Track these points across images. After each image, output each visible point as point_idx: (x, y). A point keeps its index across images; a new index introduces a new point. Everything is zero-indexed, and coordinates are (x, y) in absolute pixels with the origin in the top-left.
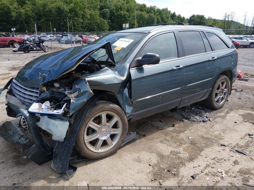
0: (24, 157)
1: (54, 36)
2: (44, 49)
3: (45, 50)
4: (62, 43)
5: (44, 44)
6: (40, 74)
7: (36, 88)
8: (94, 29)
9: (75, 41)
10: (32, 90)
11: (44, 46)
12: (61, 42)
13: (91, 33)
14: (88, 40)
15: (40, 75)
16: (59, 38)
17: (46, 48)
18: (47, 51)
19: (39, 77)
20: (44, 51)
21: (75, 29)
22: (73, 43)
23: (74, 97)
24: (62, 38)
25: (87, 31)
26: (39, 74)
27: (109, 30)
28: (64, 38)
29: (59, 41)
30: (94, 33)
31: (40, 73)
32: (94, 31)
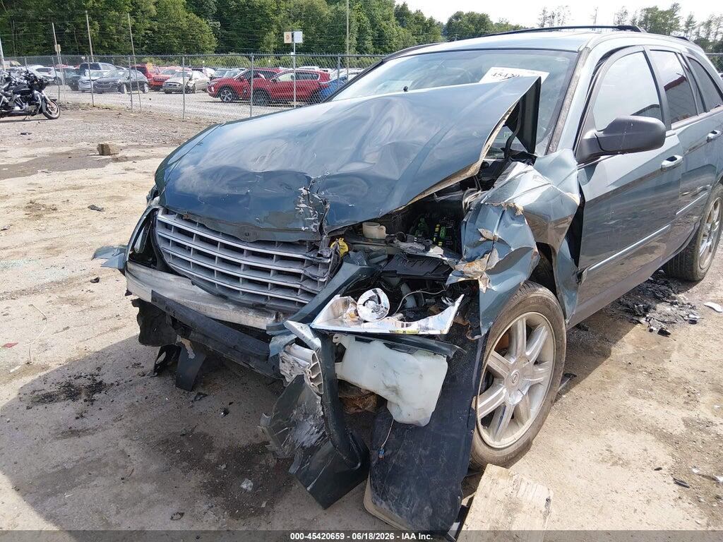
0: (244, 486)
1: (51, 70)
2: (47, 109)
3: (51, 113)
4: (83, 91)
5: (46, 93)
6: (305, 192)
7: (280, 243)
8: (171, 46)
9: (126, 84)
10: (264, 249)
11: (45, 100)
12: (81, 86)
13: (163, 59)
14: (168, 81)
15: (304, 196)
16: (74, 75)
17: (53, 104)
18: (56, 116)
19: (297, 202)
20: (45, 115)
21: (112, 46)
22: (120, 91)
23: (489, 272)
24: (79, 74)
25: (149, 53)
26: (301, 192)
27: (215, 52)
28: (89, 76)
29: (75, 86)
30: (170, 60)
31: (302, 189)
32: (172, 52)
